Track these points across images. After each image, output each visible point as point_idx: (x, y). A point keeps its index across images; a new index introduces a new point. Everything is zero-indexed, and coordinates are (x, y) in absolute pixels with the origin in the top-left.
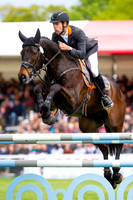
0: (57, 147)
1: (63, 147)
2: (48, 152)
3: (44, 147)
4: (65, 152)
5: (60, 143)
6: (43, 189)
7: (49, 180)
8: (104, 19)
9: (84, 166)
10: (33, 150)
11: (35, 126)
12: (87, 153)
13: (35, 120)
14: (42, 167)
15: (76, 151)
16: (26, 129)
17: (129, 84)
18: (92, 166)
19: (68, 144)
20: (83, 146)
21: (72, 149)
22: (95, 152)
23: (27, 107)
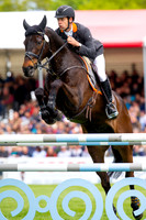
0: (39, 149)
1: (46, 149)
2: (30, 154)
3: (25, 149)
4: (48, 155)
5: (42, 145)
6: (24, 195)
7: (31, 186)
8: (91, 9)
9: (69, 170)
10: (13, 152)
11: (15, 126)
12: (73, 156)
13: (15, 120)
14: (23, 172)
15: (60, 154)
16: (5, 130)
17: (118, 80)
18: (78, 170)
19: (51, 146)
20: (68, 149)
21: (56, 152)
22: (81, 155)
23: (6, 105)
